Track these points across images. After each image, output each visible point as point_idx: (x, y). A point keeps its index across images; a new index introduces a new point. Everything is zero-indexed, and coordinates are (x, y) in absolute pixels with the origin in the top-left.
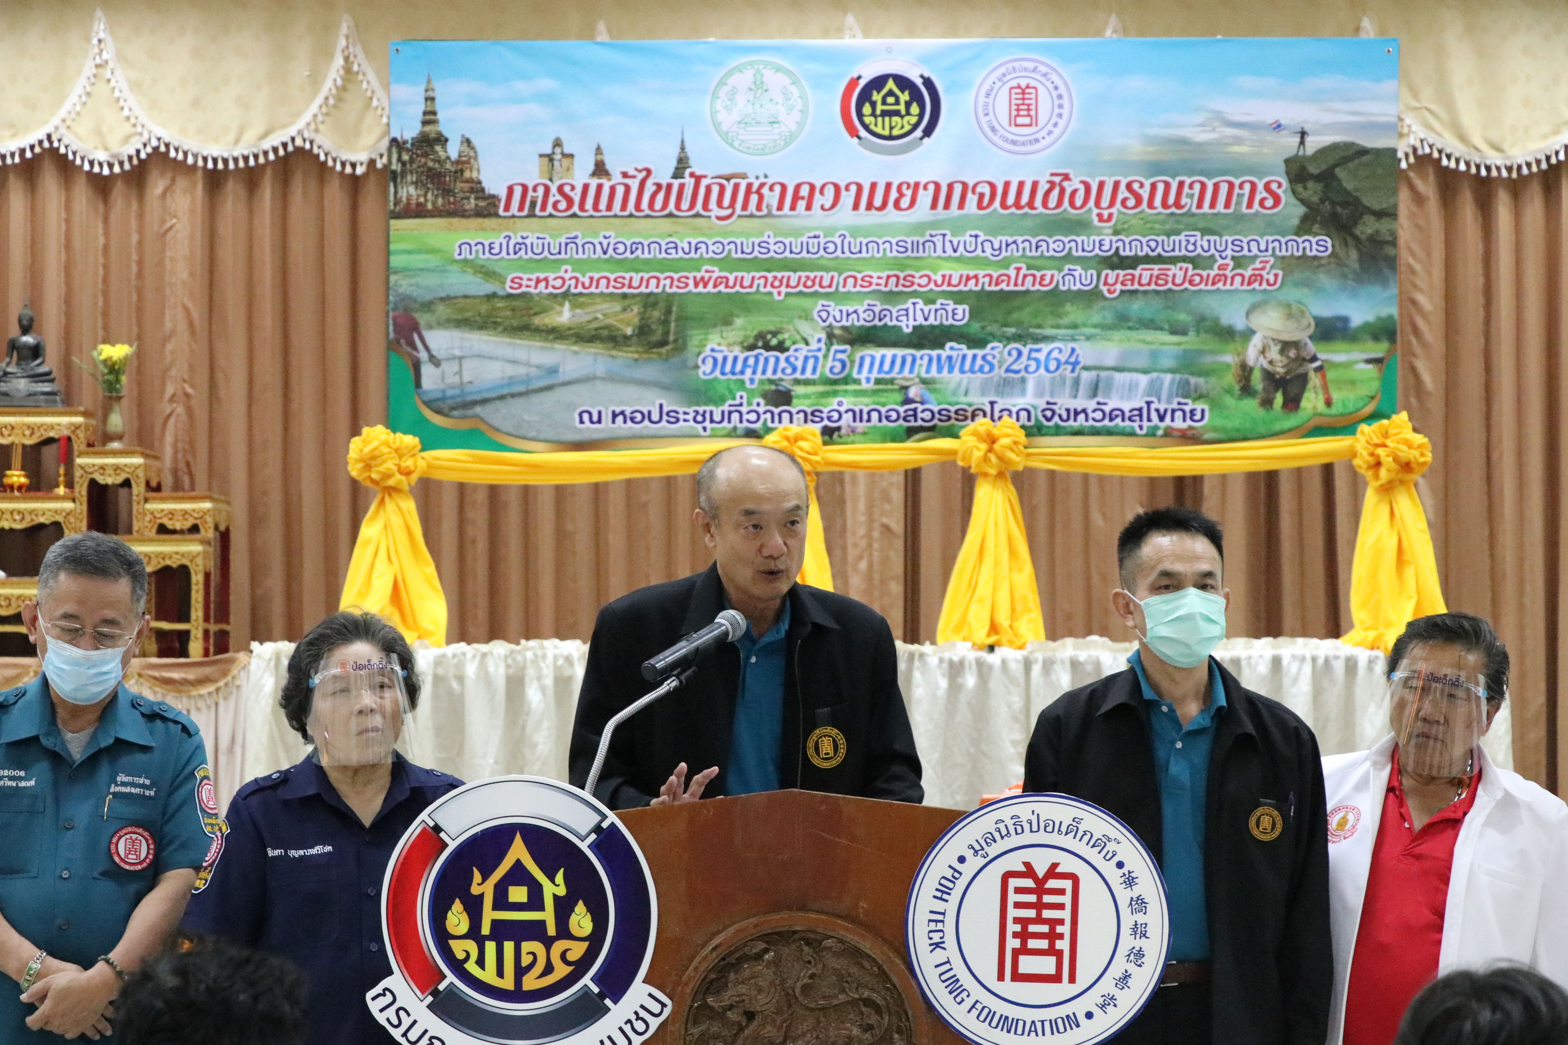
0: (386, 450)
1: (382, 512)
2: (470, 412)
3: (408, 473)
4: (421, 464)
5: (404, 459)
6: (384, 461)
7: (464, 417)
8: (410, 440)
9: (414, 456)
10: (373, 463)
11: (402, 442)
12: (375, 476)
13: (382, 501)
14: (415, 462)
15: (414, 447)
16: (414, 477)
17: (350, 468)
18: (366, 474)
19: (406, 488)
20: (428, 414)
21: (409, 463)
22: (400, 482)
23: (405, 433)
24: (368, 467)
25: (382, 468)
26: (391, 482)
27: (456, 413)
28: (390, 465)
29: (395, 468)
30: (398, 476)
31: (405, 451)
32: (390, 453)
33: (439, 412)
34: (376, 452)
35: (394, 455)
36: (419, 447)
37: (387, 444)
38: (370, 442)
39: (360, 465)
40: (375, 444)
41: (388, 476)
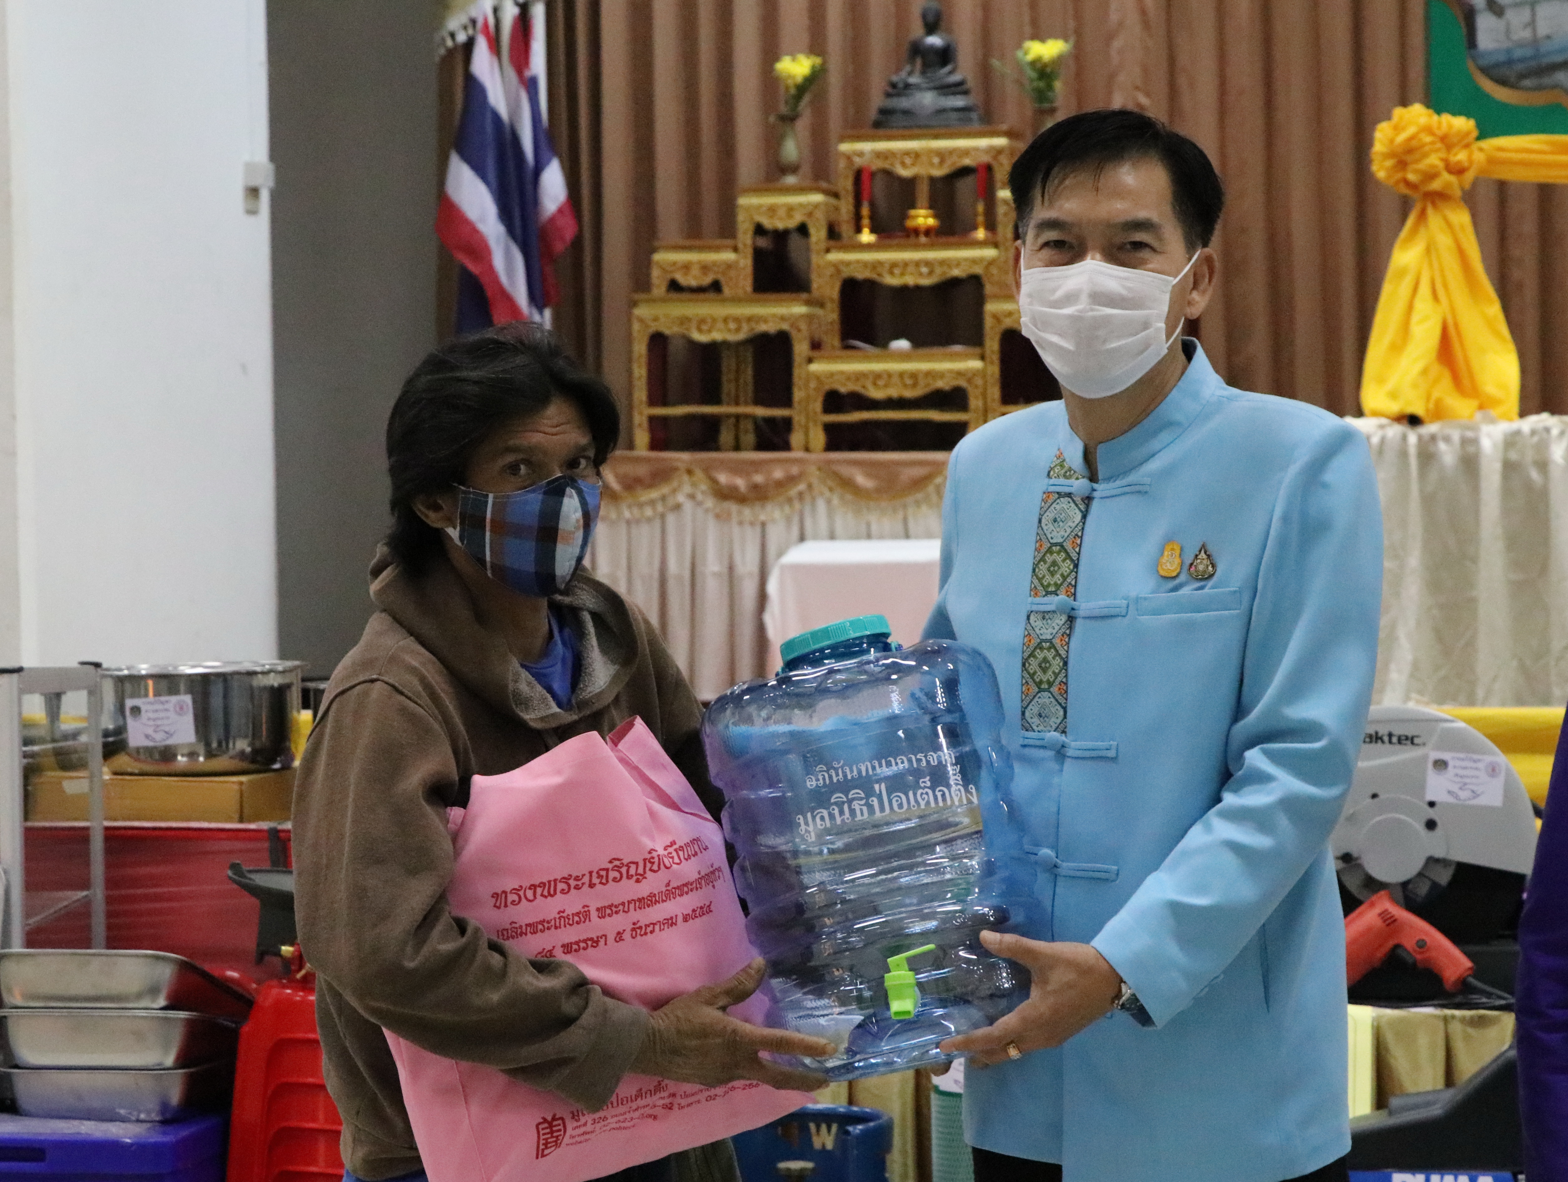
0: (1428, 139)
1: (1422, 231)
2: (1546, 80)
3: (1458, 171)
4: (1479, 157)
5: (1455, 150)
6: (1425, 155)
7: (1539, 88)
8: (1462, 124)
9: (1467, 146)
10: (1409, 158)
11: (1450, 126)
12: (1411, 177)
13: (1423, 215)
14: (1470, 156)
15: (1468, 134)
16: (1469, 176)
17: (1375, 168)
18: (1399, 175)
19: (1458, 193)
20: (1488, 86)
21: (1460, 156)
22: (1448, 185)
23: (1455, 113)
24: (1402, 164)
25: (1424, 165)
26: (1436, 185)
27: (1527, 83)
28: (1434, 160)
29: (1441, 165)
30: (1446, 177)
31: (1455, 140)
32: (1432, 143)
33: (1503, 82)
34: (1414, 143)
35: (1439, 145)
36: (1475, 133)
37: (1428, 130)
38: (1404, 129)
39: (1389, 163)
40: (1411, 131)
41: (1431, 176)
